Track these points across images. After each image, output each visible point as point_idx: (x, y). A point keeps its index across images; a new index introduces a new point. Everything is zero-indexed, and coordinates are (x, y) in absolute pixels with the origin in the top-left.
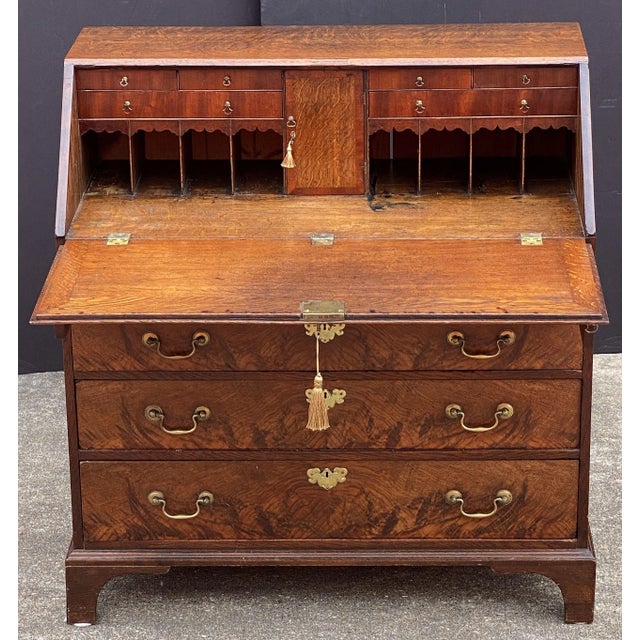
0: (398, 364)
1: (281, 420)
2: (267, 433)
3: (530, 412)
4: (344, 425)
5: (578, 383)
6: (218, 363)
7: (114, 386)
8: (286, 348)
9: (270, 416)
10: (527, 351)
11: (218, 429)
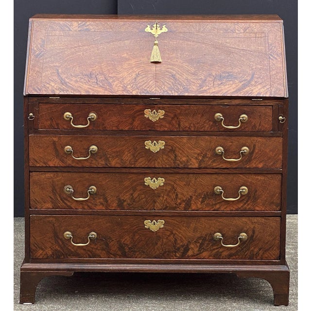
0: (191, 164)
1: (132, 194)
2: (125, 201)
3: (256, 191)
4: (163, 197)
5: (280, 176)
6: (102, 163)
7: (48, 175)
8: (135, 155)
9: (126, 192)
10: (255, 158)
11: (100, 199)
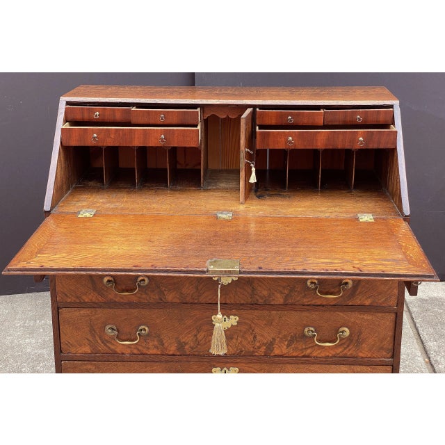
0: (274, 300)
1: (196, 336)
2: (186, 344)
3: (361, 333)
4: (237, 339)
5: (394, 316)
6: (154, 297)
7: (83, 312)
8: (199, 288)
9: (189, 333)
10: (360, 293)
11: (154, 341)
